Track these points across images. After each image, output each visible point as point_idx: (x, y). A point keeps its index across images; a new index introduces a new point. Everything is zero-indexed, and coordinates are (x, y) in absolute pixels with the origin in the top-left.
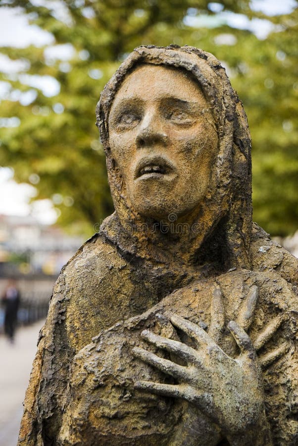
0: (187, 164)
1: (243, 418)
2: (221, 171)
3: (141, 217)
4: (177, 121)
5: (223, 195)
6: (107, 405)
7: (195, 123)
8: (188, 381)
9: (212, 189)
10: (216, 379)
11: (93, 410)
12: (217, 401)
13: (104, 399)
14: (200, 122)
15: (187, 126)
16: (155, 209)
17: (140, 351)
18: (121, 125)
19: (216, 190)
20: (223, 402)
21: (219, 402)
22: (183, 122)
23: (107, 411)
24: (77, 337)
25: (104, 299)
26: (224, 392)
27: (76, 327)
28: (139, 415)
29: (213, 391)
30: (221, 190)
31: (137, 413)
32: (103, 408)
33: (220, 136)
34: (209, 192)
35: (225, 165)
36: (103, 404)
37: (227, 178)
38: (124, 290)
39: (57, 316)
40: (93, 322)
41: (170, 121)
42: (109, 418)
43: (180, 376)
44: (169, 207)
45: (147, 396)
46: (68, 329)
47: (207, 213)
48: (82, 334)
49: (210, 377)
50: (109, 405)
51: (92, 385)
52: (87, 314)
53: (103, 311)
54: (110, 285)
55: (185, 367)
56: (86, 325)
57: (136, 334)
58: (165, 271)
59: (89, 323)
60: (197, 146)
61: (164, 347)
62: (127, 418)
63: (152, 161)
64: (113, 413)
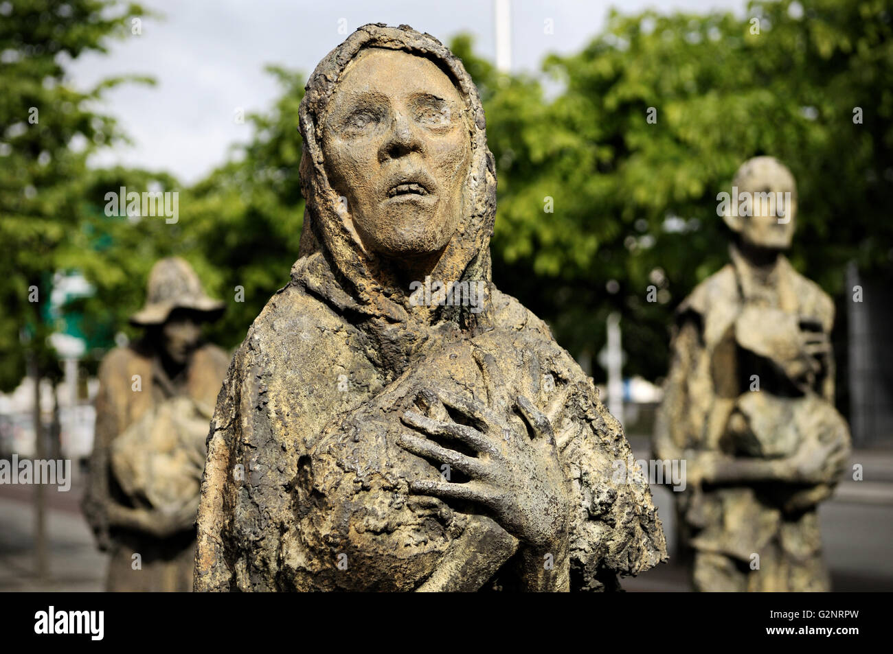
0: (446, 183)
1: (552, 523)
2: (476, 196)
3: (376, 256)
4: (430, 124)
5: (478, 227)
6: (373, 513)
7: (453, 128)
8: (481, 477)
9: (465, 220)
10: (518, 473)
11: (354, 523)
12: (521, 502)
13: (369, 506)
14: (458, 128)
15: (443, 131)
16: (412, 245)
17: (411, 439)
18: (351, 129)
19: (471, 221)
20: (529, 504)
21: (523, 503)
22: (437, 126)
23: (373, 522)
24: (285, 425)
25: (317, 373)
26: (528, 490)
27: (284, 411)
28: (413, 527)
29: (515, 489)
30: (475, 221)
31: (410, 525)
32: (368, 520)
33: (473, 146)
34: (462, 223)
35: (481, 187)
36: (367, 513)
37: (482, 205)
38: (341, 360)
39: (256, 398)
40: (305, 404)
41: (421, 125)
42: (375, 533)
43: (471, 470)
44: (429, 242)
45: (426, 499)
46: (273, 415)
47: (458, 252)
48: (293, 421)
49: (511, 471)
50: (377, 515)
51: (352, 487)
52: (298, 394)
53: (317, 390)
54: (324, 353)
55: (476, 459)
56: (298, 408)
57: (394, 417)
58: (401, 332)
59: (301, 406)
60: (458, 158)
61: (441, 432)
62: (397, 531)
63: (412, 177)
64: (381, 525)
